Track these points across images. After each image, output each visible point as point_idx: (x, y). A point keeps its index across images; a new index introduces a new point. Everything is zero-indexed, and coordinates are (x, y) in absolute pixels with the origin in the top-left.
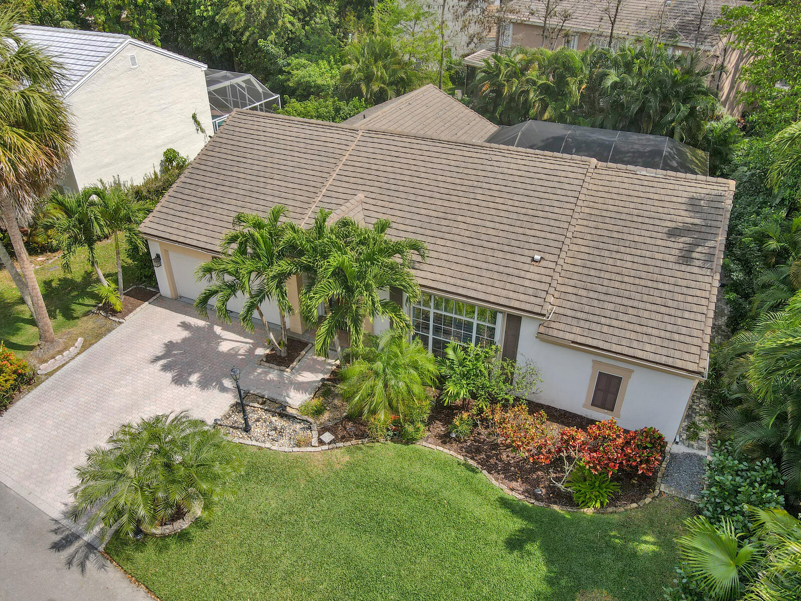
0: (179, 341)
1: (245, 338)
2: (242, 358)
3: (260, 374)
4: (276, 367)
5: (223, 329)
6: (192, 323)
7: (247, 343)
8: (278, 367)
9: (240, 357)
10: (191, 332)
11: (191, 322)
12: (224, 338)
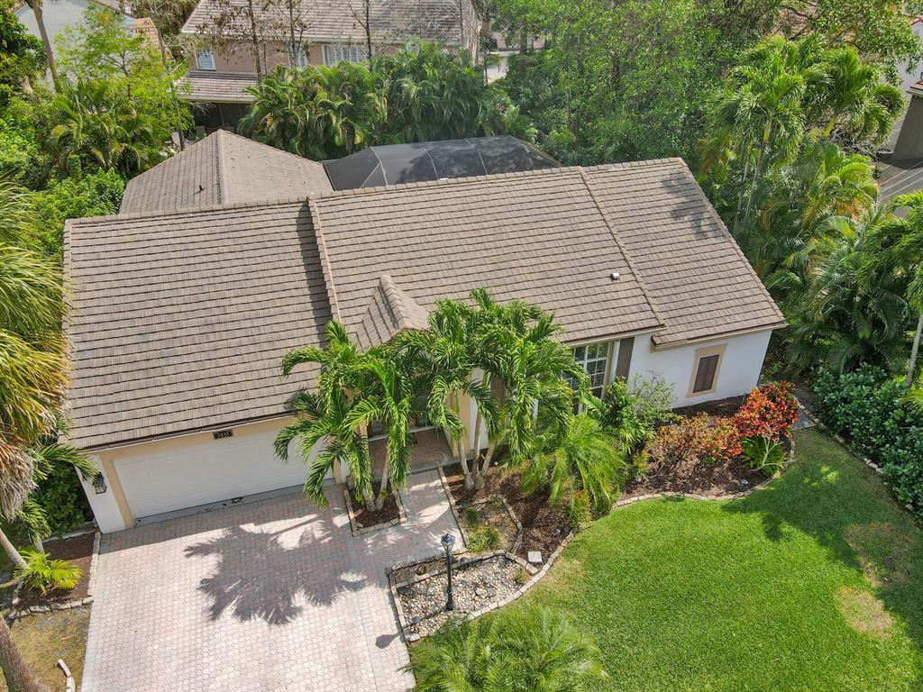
0: (216, 572)
1: (300, 517)
2: (330, 541)
3: (375, 544)
4: (385, 525)
5: (257, 523)
6: (205, 541)
7: (310, 521)
8: (389, 524)
9: (326, 540)
10: (218, 552)
11: (200, 541)
12: (273, 532)
